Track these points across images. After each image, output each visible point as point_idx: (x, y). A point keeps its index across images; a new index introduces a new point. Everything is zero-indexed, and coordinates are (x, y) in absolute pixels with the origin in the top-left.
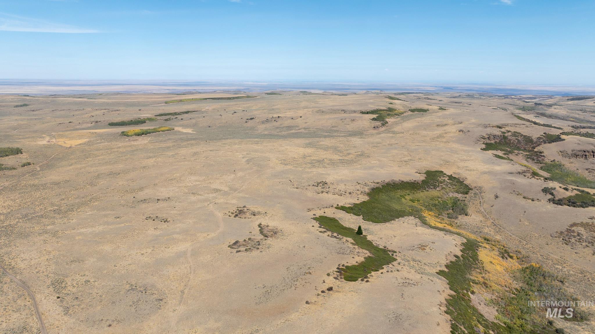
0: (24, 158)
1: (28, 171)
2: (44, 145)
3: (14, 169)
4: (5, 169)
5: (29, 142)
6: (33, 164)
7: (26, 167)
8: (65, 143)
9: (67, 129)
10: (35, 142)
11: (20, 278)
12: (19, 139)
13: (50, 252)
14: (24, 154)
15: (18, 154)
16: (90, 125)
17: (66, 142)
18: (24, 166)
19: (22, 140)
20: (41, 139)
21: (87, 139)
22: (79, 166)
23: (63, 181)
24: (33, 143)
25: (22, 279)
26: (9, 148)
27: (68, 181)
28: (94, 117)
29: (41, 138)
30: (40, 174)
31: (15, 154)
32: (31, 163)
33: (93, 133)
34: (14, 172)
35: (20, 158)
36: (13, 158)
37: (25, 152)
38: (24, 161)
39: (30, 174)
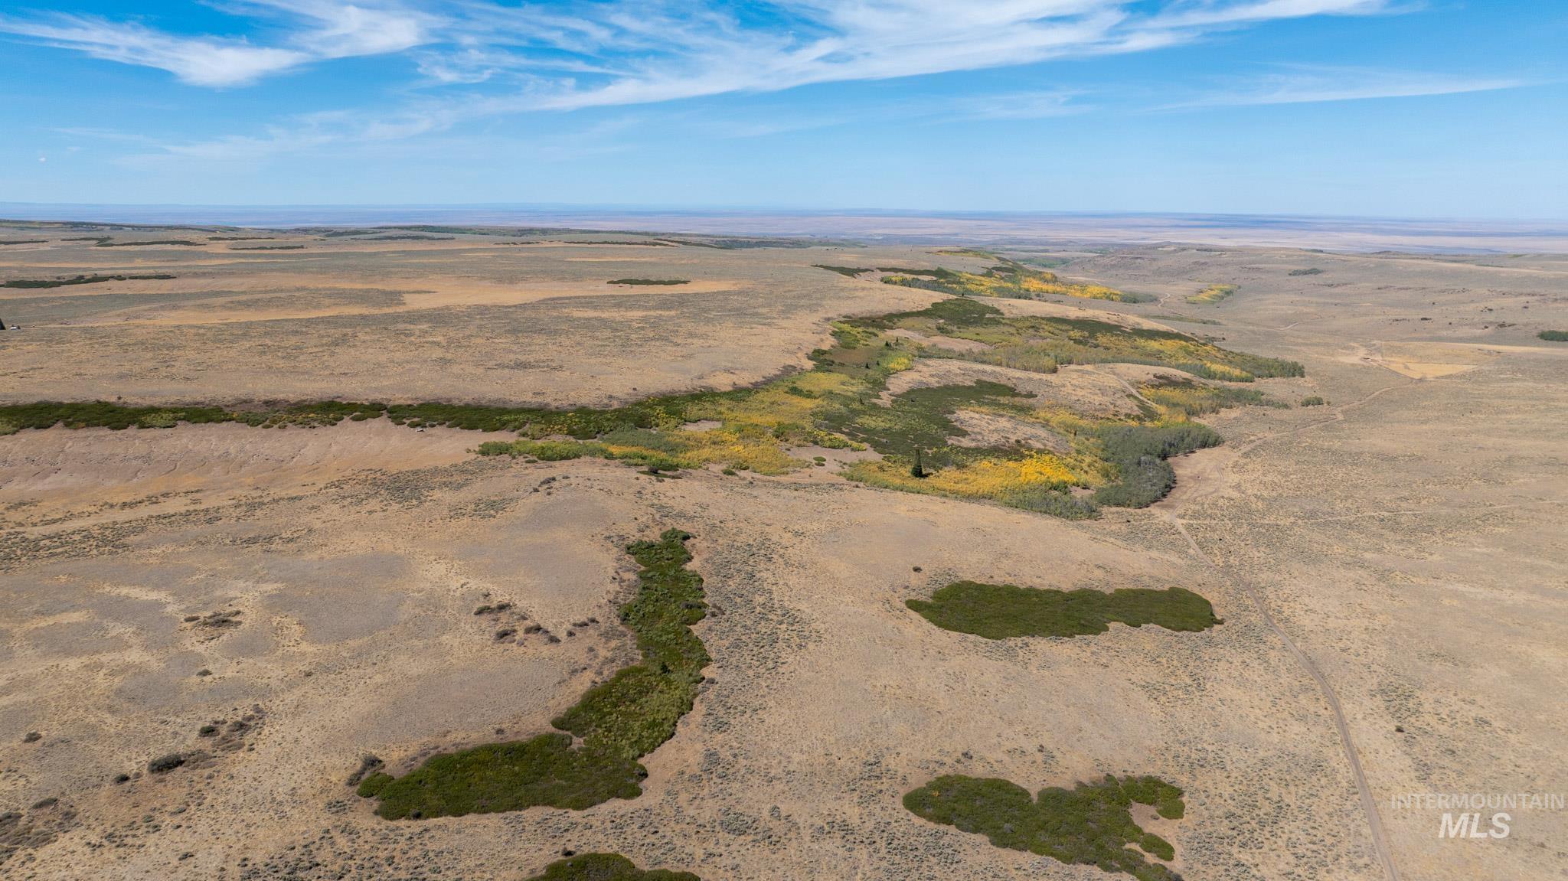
0: (1306, 386)
1: (1316, 417)
2: (1352, 365)
3: (1286, 406)
4: (1269, 403)
5: (1317, 353)
6: (1329, 403)
7: (1310, 407)
8: (1406, 367)
9: (1413, 335)
10: (1332, 355)
11: (1303, 648)
12: (1297, 344)
13: (1373, 615)
14: (1307, 378)
15: (1294, 376)
16: (1479, 331)
17: (1410, 365)
18: (1307, 403)
19: (1303, 348)
20: (1348, 352)
21: (1471, 367)
22: (1450, 428)
23: (1405, 456)
24: (1327, 358)
25: (1308, 652)
26: (1276, 360)
27: (1420, 459)
28: (1493, 313)
29: (1345, 348)
30: (1343, 429)
31: (1288, 376)
32: (1325, 401)
33: (1489, 352)
34: (1285, 414)
35: (1299, 386)
36: (1284, 383)
37: (1310, 374)
38: (1309, 395)
39: (1320, 425)
